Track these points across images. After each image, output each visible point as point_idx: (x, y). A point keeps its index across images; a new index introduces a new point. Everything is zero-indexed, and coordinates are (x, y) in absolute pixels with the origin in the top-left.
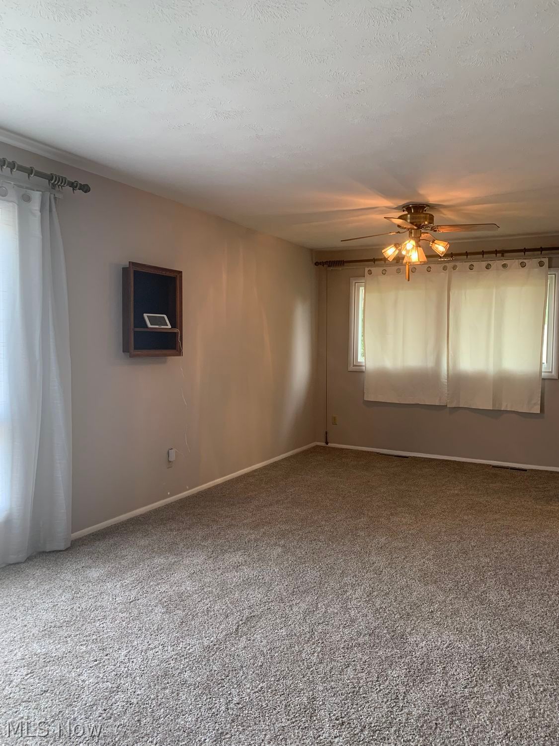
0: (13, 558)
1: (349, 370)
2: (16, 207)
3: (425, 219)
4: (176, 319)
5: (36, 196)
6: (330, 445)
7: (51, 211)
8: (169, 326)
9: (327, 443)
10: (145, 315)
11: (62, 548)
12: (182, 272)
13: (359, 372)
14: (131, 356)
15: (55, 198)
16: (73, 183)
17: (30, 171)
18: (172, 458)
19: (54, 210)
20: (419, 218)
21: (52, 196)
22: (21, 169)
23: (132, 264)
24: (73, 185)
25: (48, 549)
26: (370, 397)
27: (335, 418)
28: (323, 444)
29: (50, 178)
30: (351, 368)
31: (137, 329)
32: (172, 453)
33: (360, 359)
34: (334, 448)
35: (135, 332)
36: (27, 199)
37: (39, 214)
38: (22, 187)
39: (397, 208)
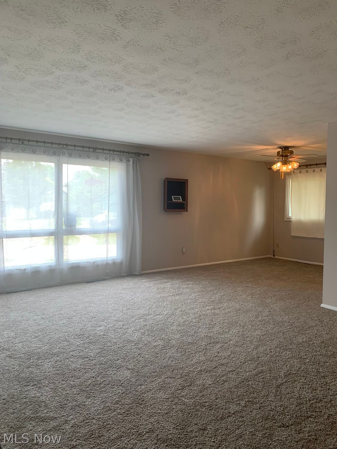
0: (123, 274)
1: (285, 220)
2: (126, 164)
3: (288, 153)
4: (185, 198)
5: (131, 160)
6: (276, 257)
7: (136, 163)
8: (181, 200)
9: (274, 256)
10: (172, 197)
11: (138, 274)
12: (188, 180)
13: (289, 221)
14: (165, 211)
15: (138, 159)
16: (143, 154)
17: (129, 153)
18: (184, 251)
19: (137, 163)
20: (286, 153)
21: (137, 159)
22: (126, 152)
23: (167, 178)
24: (143, 155)
25: (134, 274)
26: (293, 234)
27: (278, 244)
28: (273, 256)
29: (135, 153)
30: (286, 219)
31: (168, 202)
32: (184, 249)
33: (290, 215)
34: (278, 259)
35: (167, 203)
36: (129, 161)
37: (132, 165)
38: (127, 157)
39: (277, 148)
